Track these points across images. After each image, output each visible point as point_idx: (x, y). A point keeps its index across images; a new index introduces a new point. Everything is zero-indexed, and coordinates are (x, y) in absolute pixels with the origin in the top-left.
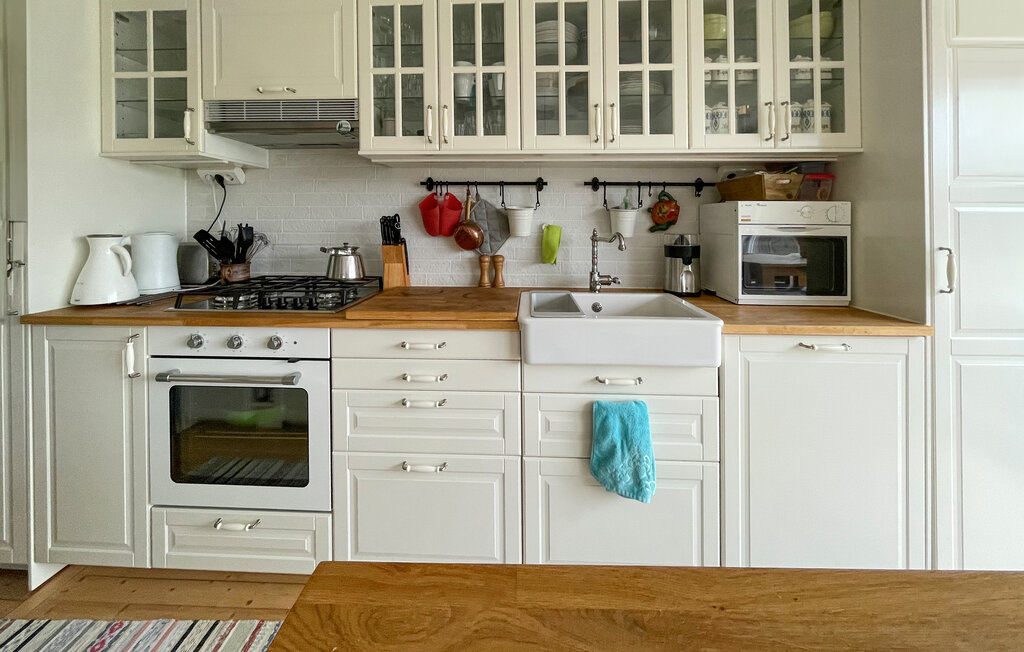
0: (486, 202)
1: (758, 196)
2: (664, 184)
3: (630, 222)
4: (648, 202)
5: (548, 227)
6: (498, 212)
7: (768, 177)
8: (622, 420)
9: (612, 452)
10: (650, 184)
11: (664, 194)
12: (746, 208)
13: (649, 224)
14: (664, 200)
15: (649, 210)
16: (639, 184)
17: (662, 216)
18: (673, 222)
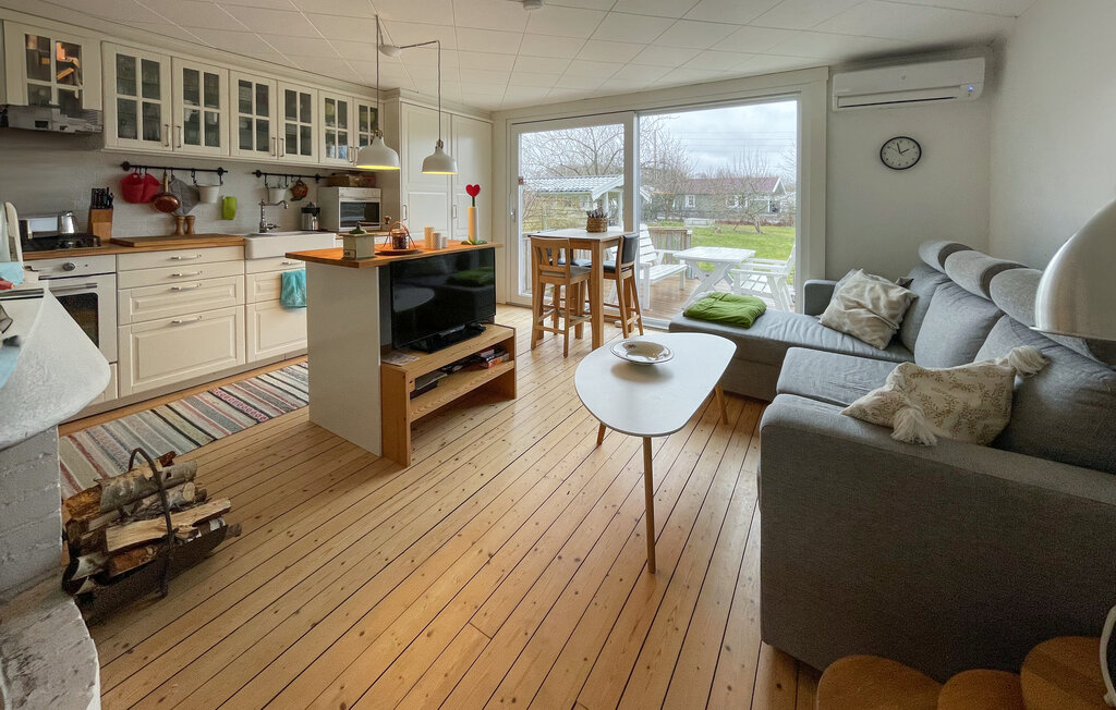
0: (180, 182)
1: (347, 185)
2: (300, 176)
3: (282, 194)
4: (291, 185)
5: (228, 198)
6: (189, 187)
7: (350, 177)
8: (296, 277)
9: (292, 290)
10: (292, 176)
11: (299, 181)
12: (342, 190)
13: (291, 197)
14: (299, 184)
15: (291, 189)
16: (286, 176)
17: (298, 192)
18: (305, 196)
